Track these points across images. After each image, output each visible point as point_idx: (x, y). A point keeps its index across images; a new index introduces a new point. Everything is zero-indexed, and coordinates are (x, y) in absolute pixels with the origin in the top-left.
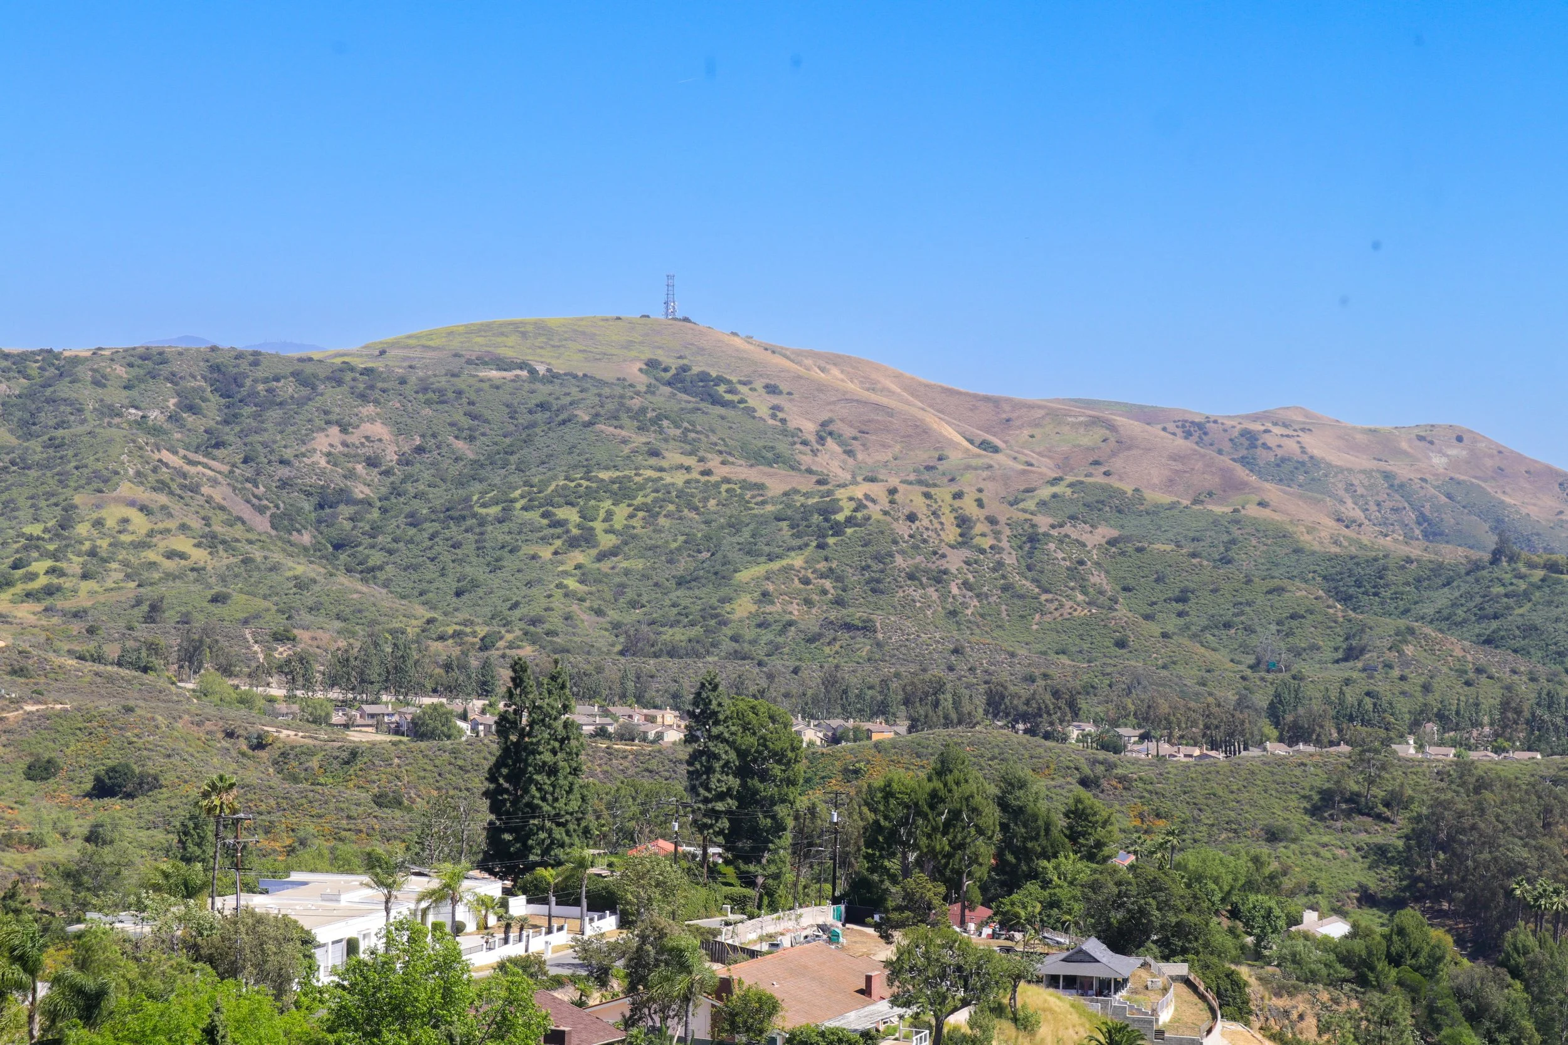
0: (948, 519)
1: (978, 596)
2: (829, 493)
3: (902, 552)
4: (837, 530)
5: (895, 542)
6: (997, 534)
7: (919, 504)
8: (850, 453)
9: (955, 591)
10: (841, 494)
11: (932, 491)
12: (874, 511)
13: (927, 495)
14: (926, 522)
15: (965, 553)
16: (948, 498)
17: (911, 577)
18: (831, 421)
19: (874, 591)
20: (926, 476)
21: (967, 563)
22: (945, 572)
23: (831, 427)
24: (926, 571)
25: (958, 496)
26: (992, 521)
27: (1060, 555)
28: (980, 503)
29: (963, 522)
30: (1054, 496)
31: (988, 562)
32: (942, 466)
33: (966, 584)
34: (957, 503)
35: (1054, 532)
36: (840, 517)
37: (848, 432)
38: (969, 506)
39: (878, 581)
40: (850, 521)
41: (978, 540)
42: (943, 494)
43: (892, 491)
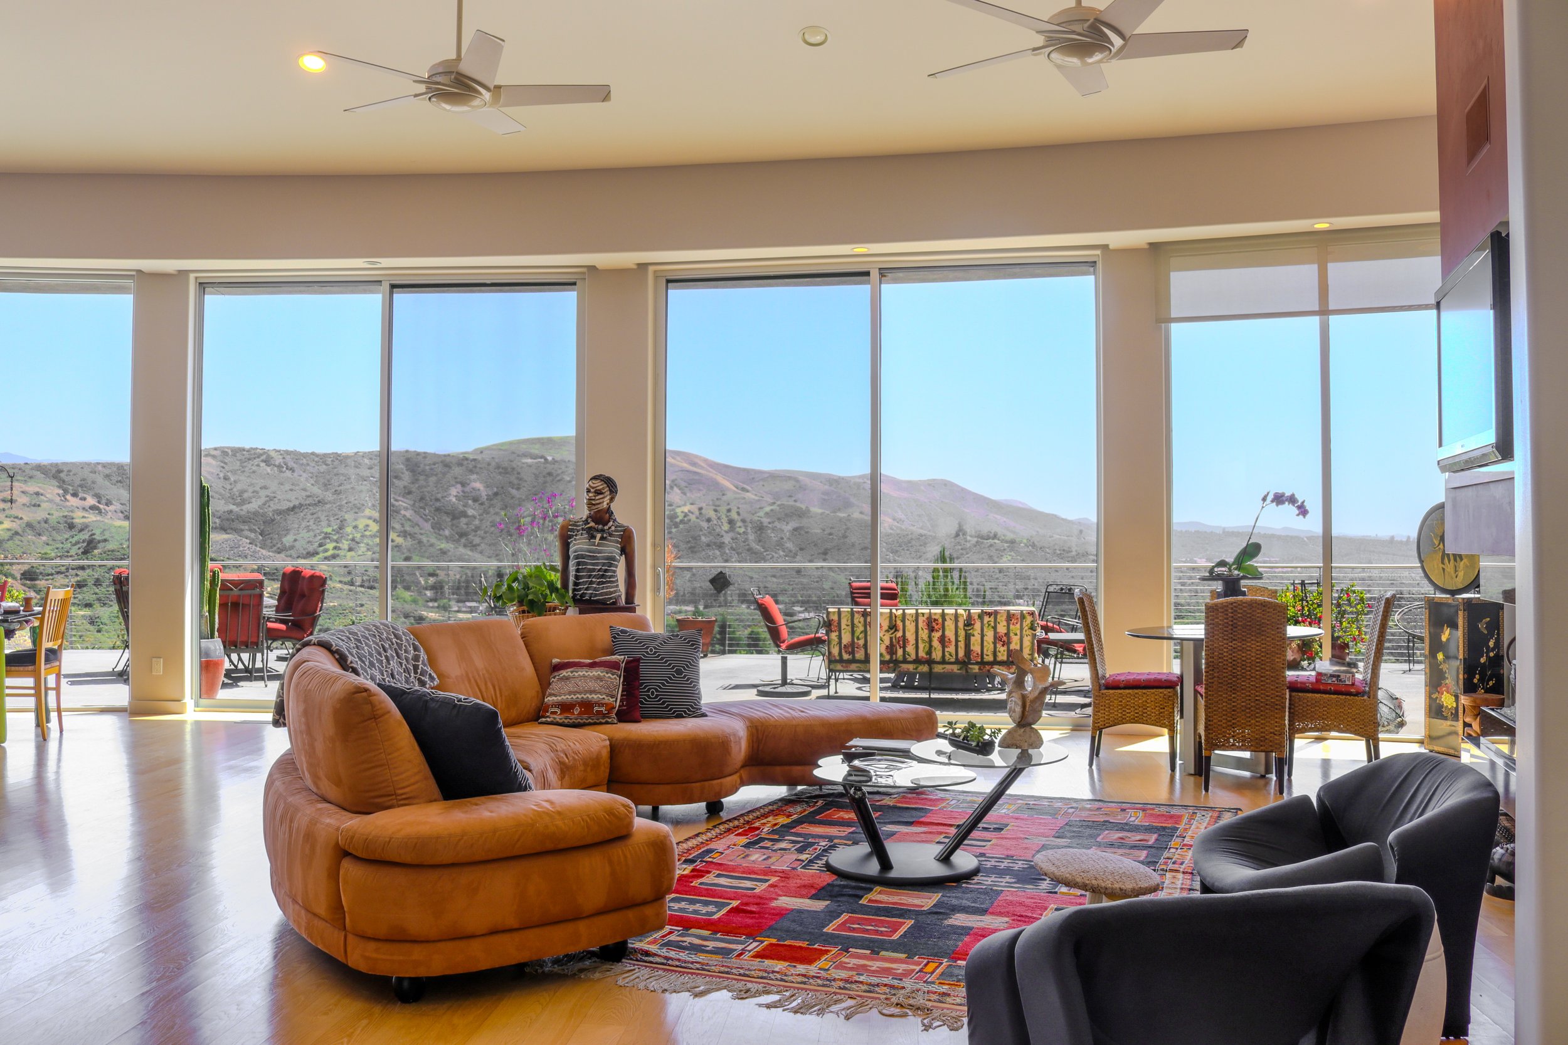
0: (725, 520)
1: (738, 553)
2: (673, 510)
3: (705, 535)
4: (676, 525)
5: (701, 530)
6: (746, 527)
7: (712, 514)
8: (685, 494)
9: (727, 551)
10: (678, 510)
11: (718, 508)
12: (693, 517)
13: (716, 511)
14: (715, 522)
15: (731, 534)
16: (725, 512)
17: (708, 545)
18: (676, 480)
19: (692, 552)
20: (717, 503)
21: (733, 539)
22: (723, 543)
23: (676, 482)
24: (715, 543)
25: (729, 511)
26: (743, 521)
27: (773, 535)
28: (738, 513)
29: (731, 522)
30: (772, 510)
31: (741, 538)
32: (724, 498)
33: (732, 548)
34: (728, 514)
35: (770, 526)
36: (678, 520)
37: (683, 484)
38: (734, 515)
39: (694, 547)
40: (682, 521)
41: (738, 529)
42: (723, 509)
43: (700, 509)
